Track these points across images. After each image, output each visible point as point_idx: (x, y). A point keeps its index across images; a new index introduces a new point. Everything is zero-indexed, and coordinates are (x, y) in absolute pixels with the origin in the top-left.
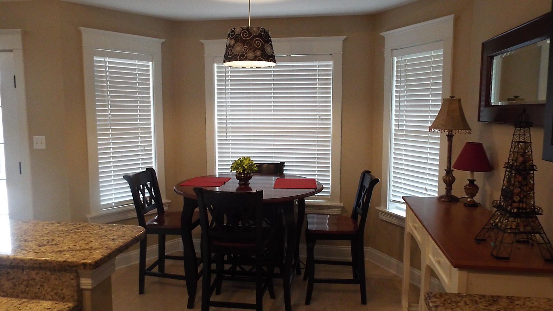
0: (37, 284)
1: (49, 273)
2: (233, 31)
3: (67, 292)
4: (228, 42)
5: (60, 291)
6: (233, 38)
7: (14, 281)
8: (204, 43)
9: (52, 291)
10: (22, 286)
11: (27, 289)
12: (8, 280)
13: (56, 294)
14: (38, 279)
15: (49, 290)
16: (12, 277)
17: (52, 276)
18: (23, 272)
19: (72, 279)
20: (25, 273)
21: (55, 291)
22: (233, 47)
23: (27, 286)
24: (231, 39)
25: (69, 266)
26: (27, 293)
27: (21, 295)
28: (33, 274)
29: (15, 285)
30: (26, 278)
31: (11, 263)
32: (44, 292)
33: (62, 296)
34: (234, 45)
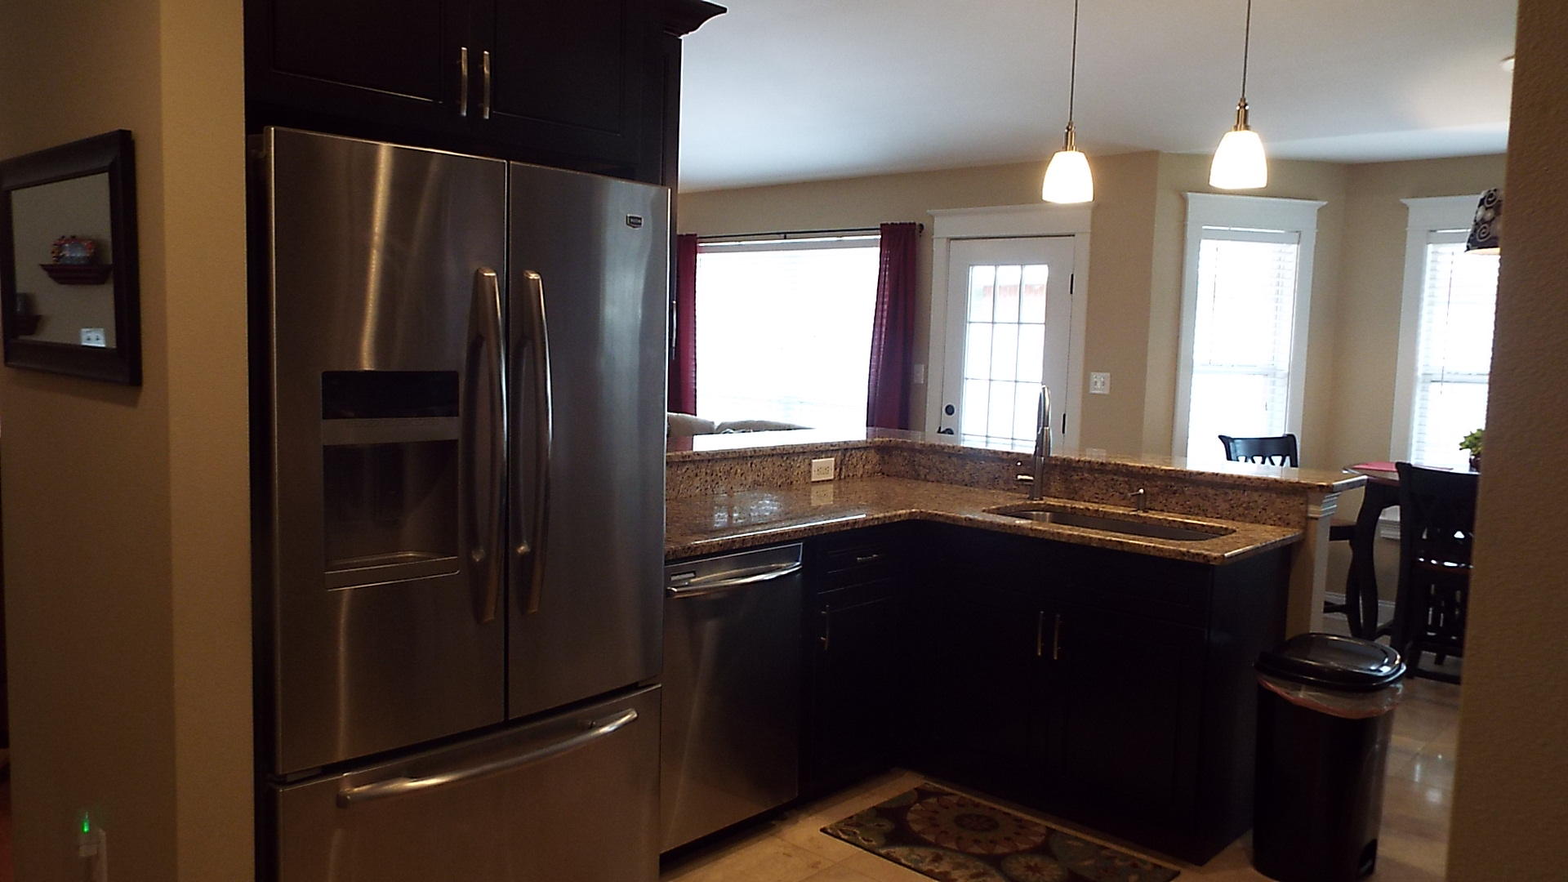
0: (1258, 507)
1: (1274, 495)
2: (1491, 195)
3: (1293, 518)
4: (1480, 213)
5: (1284, 516)
6: (1491, 207)
7: (1232, 502)
8: (1408, 205)
9: (1276, 515)
10: (1241, 509)
11: (1246, 512)
12: (1225, 501)
13: (1280, 519)
14: (1260, 501)
15: (1272, 514)
16: (1230, 498)
17: (1278, 500)
18: (1244, 493)
19: (1302, 504)
20: (1246, 494)
21: (1279, 516)
22: (1490, 222)
23: (1246, 509)
24: (1487, 209)
25: (1303, 488)
26: (1246, 517)
27: (1238, 518)
28: (1255, 496)
29: (1233, 507)
30: (1247, 499)
31: (1235, 481)
32: (1265, 517)
33: (1286, 522)
34: (1493, 219)
